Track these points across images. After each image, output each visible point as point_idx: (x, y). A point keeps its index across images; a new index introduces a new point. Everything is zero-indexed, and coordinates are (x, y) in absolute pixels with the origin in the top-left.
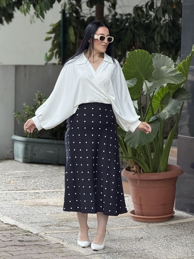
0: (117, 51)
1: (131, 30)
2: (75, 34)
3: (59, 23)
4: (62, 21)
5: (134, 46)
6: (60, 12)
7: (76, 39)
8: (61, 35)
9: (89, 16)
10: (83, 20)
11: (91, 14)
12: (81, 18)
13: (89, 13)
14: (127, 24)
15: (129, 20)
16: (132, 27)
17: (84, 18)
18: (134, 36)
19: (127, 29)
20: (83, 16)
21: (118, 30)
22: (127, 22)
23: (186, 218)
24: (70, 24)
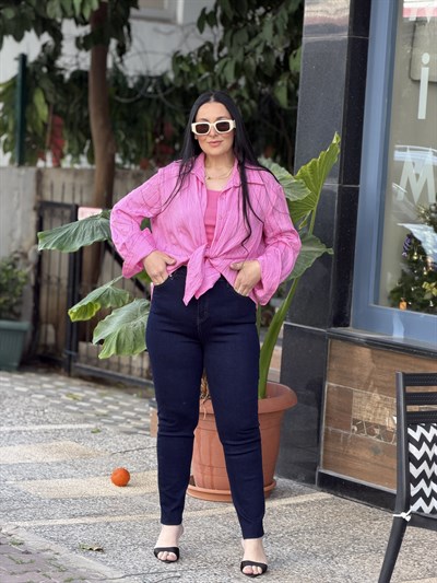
0: (128, 142)
1: (158, 101)
2: (47, 102)
3: (12, 83)
4: (19, 77)
5: (162, 133)
6: (16, 59)
8: (18, 107)
9: (73, 69)
10: (62, 77)
11: (78, 64)
12: (59, 73)
13: (74, 62)
14: (150, 89)
15: (154, 81)
16: (161, 95)
17: (63, 72)
18: (163, 114)
19: (150, 100)
20: (61, 69)
21: (132, 100)
22: (150, 84)
23: (299, 494)
24: (37, 85)
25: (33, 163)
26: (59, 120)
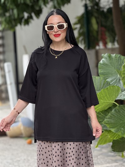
2: (97, 23)
3: (82, 16)
6: (83, 6)
7: (98, 27)
8: (85, 25)
9: (108, 7)
11: (109, 5)
17: (103, 9)
24: (92, 15)
25: (94, 47)
26: (103, 29)
